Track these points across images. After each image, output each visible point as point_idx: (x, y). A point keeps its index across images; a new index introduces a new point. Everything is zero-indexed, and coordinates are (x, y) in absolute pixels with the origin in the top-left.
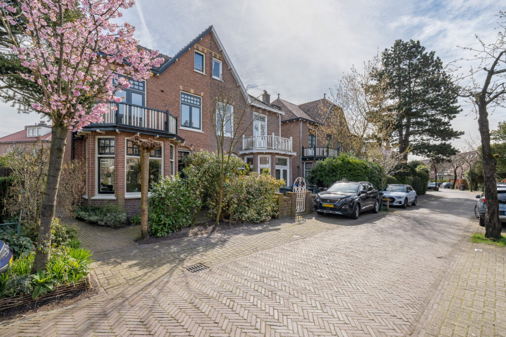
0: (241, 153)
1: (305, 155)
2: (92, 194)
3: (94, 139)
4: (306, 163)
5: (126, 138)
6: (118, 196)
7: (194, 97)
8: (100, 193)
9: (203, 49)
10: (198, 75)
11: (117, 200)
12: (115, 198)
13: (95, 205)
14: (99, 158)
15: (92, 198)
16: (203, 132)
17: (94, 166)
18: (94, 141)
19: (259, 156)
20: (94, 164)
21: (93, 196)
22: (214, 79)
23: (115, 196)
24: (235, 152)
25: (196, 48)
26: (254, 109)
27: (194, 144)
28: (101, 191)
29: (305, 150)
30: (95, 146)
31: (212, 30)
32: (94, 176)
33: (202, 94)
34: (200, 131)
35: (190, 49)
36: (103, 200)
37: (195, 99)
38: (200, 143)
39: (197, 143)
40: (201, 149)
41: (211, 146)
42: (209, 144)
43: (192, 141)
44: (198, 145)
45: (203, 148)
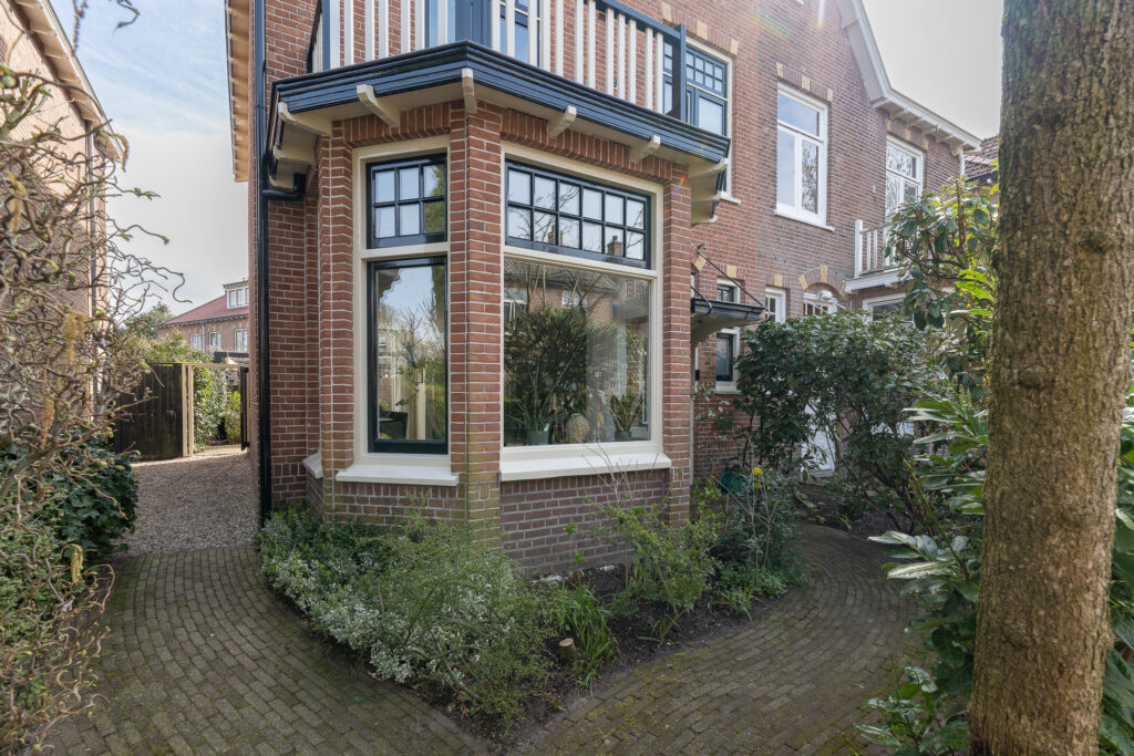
2: (343, 455)
3: (350, 167)
5: (507, 149)
6: (466, 468)
7: (704, 57)
8: (376, 446)
11: (462, 487)
12: (450, 479)
13: (354, 509)
14: (373, 266)
15: (343, 475)
17: (349, 307)
18: (349, 174)
20: (349, 297)
21: (343, 466)
23: (454, 469)
28: (382, 437)
30: (350, 204)
32: (351, 362)
33: (735, 47)
36: (393, 487)
37: (709, 68)
38: (727, 244)
39: (715, 242)
40: (728, 266)
41: (760, 256)
42: (754, 251)
43: (702, 234)
44: (720, 252)
45: (737, 264)
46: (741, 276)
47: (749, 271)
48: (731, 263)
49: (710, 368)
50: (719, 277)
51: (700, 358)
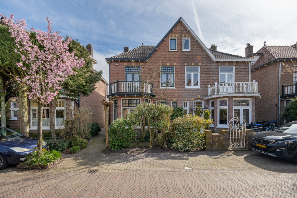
0: (206, 98)
1: (286, 93)
4: (286, 101)
5: (122, 99)
7: (170, 67)
9: (175, 35)
10: (172, 53)
16: (176, 88)
19: (218, 99)
20: (112, 112)
22: (184, 52)
24: (202, 98)
25: (170, 36)
26: (220, 64)
27: (169, 96)
29: (286, 89)
31: (181, 20)
32: (112, 118)
33: (175, 64)
34: (174, 88)
35: (165, 39)
41: (181, 96)
44: (172, 97)
47: (179, 99)
50: (172, 101)
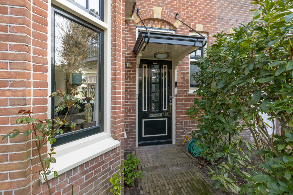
38: (196, 13)
39: (188, 12)
40: (197, 25)
41: (220, 18)
42: (215, 16)
43: (178, 8)
44: (191, 17)
45: (204, 24)
46: (206, 30)
47: (212, 27)
48: (199, 23)
49: (184, 81)
50: (190, 31)
51: (178, 75)
